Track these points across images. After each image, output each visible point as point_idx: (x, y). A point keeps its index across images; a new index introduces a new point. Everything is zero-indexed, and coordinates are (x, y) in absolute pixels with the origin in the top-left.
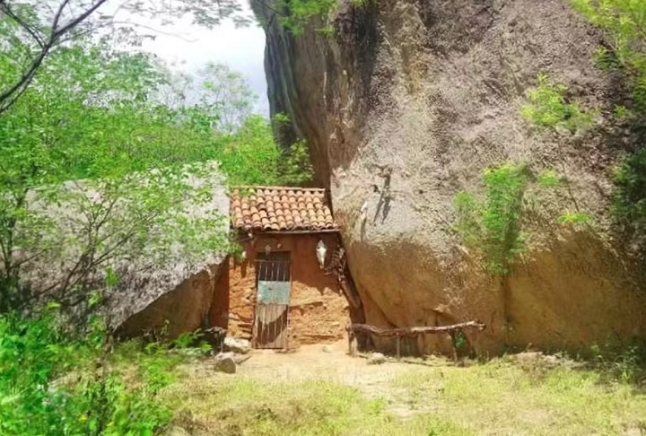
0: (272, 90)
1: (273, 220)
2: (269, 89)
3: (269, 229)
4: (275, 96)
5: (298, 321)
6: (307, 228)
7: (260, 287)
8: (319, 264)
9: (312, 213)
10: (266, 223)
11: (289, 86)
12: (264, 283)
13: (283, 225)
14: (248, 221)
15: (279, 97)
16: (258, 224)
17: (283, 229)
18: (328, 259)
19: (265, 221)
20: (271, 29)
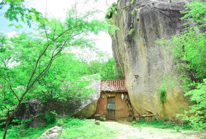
0: (114, 53)
1: (111, 89)
2: (113, 53)
3: (110, 91)
4: (114, 55)
5: (118, 113)
6: (119, 91)
7: (108, 105)
8: (122, 99)
9: (121, 87)
10: (109, 90)
11: (117, 53)
12: (109, 104)
13: (113, 90)
14: (105, 89)
15: (115, 56)
16: (107, 90)
17: (113, 91)
18: (124, 98)
19: (109, 89)
20: (113, 38)
